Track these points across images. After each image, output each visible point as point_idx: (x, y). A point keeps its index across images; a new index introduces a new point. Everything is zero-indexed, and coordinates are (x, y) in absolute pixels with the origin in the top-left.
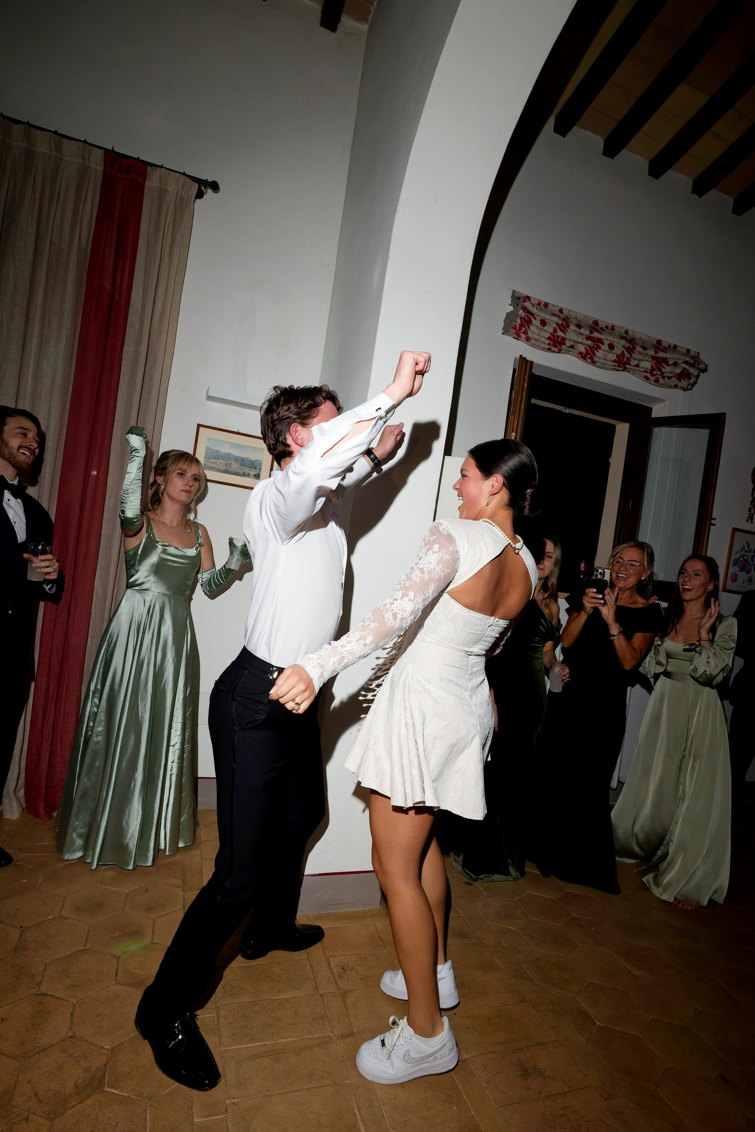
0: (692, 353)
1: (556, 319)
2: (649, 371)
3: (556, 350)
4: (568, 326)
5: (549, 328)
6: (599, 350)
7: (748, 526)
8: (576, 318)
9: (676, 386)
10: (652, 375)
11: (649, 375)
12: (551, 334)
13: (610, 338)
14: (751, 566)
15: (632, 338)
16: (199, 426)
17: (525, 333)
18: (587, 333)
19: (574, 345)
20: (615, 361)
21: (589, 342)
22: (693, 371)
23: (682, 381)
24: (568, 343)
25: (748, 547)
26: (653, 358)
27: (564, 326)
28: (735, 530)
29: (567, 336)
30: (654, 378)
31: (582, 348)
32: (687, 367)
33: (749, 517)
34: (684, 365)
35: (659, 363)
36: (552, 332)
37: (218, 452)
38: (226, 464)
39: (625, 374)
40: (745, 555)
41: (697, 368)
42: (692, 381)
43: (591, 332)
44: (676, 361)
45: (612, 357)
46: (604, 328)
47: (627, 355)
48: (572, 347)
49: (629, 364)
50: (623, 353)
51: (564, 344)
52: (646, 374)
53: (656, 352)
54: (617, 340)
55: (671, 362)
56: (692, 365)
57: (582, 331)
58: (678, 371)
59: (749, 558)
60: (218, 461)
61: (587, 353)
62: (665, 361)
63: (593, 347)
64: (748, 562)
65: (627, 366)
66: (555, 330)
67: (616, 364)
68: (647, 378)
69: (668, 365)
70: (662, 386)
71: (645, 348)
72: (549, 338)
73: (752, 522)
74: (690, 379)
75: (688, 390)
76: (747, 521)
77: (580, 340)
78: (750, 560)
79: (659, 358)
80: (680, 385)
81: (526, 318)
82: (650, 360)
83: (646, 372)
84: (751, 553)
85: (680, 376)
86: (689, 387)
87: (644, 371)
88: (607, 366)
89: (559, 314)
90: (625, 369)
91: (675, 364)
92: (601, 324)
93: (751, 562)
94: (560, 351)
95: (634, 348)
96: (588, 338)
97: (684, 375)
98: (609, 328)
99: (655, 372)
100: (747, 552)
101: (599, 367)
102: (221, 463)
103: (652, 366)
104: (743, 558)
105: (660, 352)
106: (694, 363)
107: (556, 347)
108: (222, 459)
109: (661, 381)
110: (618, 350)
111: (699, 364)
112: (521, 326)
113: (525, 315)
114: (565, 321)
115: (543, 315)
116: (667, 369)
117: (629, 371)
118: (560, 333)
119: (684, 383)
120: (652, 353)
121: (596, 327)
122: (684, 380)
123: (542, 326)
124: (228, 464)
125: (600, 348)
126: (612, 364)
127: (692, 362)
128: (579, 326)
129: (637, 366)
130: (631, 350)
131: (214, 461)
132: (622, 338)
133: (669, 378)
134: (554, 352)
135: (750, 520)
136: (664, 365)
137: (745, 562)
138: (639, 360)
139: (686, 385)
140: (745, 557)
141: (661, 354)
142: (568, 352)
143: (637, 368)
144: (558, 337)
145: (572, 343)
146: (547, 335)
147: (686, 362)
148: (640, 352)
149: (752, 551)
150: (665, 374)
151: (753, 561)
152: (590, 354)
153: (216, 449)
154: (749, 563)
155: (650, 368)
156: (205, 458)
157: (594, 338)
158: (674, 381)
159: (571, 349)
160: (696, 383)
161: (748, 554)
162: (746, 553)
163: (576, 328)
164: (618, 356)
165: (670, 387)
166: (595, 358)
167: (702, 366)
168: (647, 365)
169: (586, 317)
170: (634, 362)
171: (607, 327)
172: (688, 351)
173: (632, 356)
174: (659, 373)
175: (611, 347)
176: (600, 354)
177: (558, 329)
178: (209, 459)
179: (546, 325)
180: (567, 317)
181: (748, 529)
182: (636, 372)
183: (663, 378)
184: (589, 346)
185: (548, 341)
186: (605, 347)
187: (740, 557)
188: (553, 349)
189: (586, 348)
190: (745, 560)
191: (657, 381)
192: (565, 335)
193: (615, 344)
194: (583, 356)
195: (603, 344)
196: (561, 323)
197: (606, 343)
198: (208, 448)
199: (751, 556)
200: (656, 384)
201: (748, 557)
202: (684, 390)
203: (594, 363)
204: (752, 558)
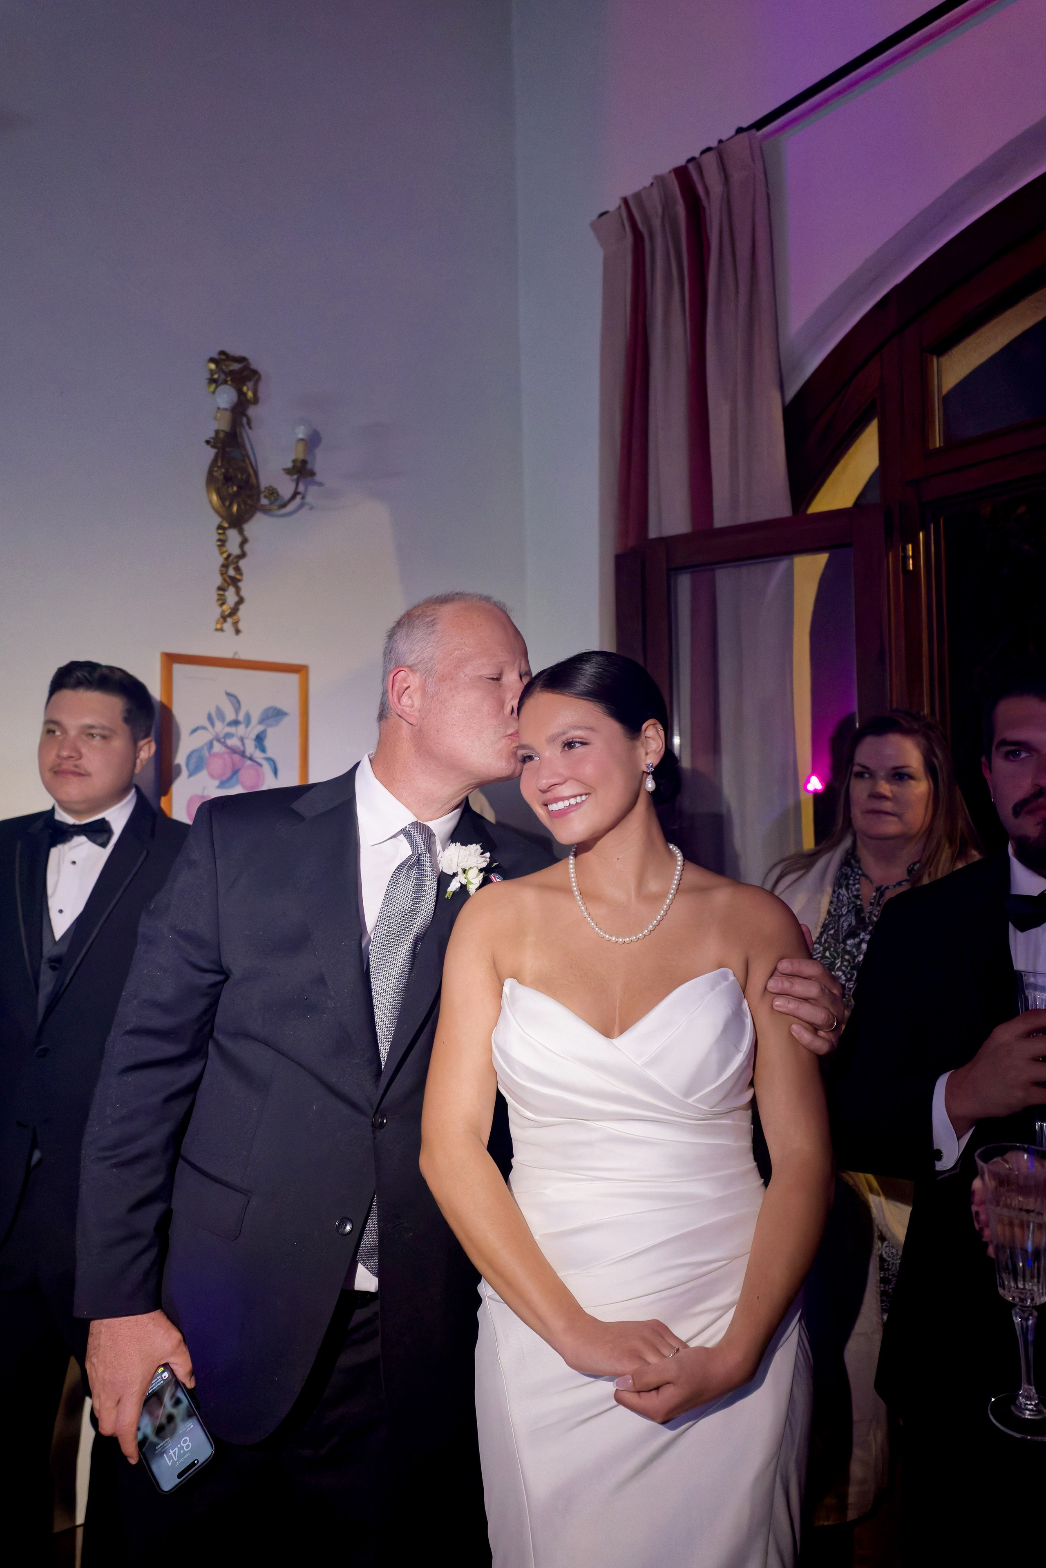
14: (260, 765)
25: (237, 710)
33: (224, 618)
40: (229, 735)
59: (247, 742)
64: (248, 754)
73: (238, 632)
78: (250, 748)
84: (251, 726)
93: (258, 755)
100: (236, 723)
104: (224, 744)
135: (228, 626)
137: (236, 757)
140: (233, 742)
149: (255, 719)
151: (263, 750)
154: (251, 759)
161: (241, 730)
162: (232, 730)
181: (228, 655)
187: (210, 745)
190: (233, 750)
199: (253, 735)
201: (242, 739)
204: (260, 739)
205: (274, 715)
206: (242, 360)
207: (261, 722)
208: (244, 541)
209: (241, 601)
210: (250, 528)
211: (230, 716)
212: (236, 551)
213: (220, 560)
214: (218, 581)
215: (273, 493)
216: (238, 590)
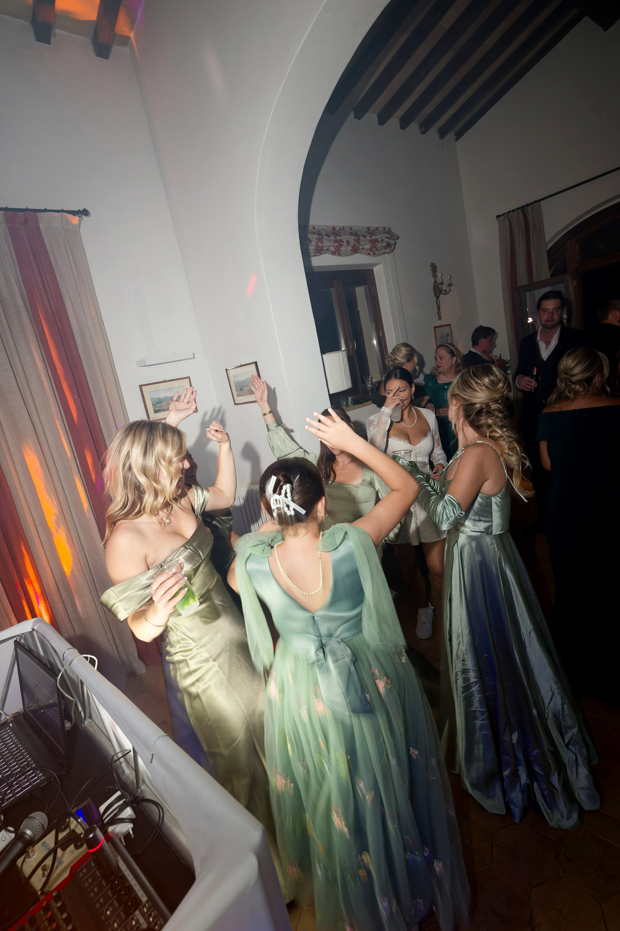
0: (386, 229)
1: (315, 236)
2: (369, 249)
3: (319, 254)
4: (323, 238)
6: (342, 247)
7: (439, 323)
8: (323, 230)
9: (384, 253)
10: (371, 251)
11: (369, 252)
13: (346, 237)
15: (355, 232)
16: (141, 386)
18: (334, 238)
20: (351, 250)
21: (336, 244)
22: (392, 242)
23: (387, 249)
24: (325, 248)
25: (443, 335)
26: (371, 241)
27: (320, 240)
28: (435, 327)
29: (324, 245)
30: (373, 252)
31: (332, 249)
32: (388, 240)
33: (439, 317)
34: (386, 240)
35: (374, 242)
36: (316, 245)
37: (159, 398)
38: (166, 404)
39: (357, 254)
40: (443, 340)
41: (393, 239)
42: (393, 247)
43: (336, 237)
44: (382, 238)
45: (349, 248)
46: (340, 231)
47: (357, 244)
48: (328, 250)
49: (359, 249)
50: (355, 245)
51: (323, 250)
52: (368, 251)
53: (371, 237)
54: (350, 237)
55: (380, 240)
56: (389, 238)
57: (331, 238)
58: (385, 244)
60: (161, 405)
61: (336, 250)
62: (376, 241)
63: (339, 246)
65: (358, 251)
66: (317, 244)
67: (352, 251)
68: (369, 254)
69: (379, 243)
70: (377, 255)
71: (364, 237)
73: (441, 320)
74: (391, 247)
75: (390, 253)
76: (439, 320)
77: (331, 244)
79: (373, 240)
80: (386, 251)
82: (369, 243)
83: (368, 250)
85: (385, 248)
86: (391, 251)
87: (367, 251)
88: (347, 255)
89: (313, 230)
90: (357, 252)
91: (382, 240)
92: (337, 229)
94: (321, 254)
95: (360, 239)
96: (335, 241)
97: (389, 245)
98: (341, 229)
99: (373, 249)
100: (444, 338)
101: (343, 256)
102: (163, 405)
103: (371, 246)
105: (373, 236)
106: (391, 237)
107: (319, 253)
108: (163, 402)
109: (377, 253)
110: (352, 244)
111: (394, 236)
114: (320, 236)
116: (379, 245)
117: (358, 253)
118: (320, 244)
119: (388, 250)
120: (368, 238)
121: (335, 232)
122: (388, 248)
124: (167, 404)
125: (342, 245)
126: (350, 252)
127: (390, 236)
128: (328, 236)
129: (363, 248)
130: (358, 241)
131: (159, 405)
132: (352, 234)
133: (380, 250)
134: (318, 255)
136: (376, 243)
138: (363, 245)
139: (390, 251)
141: (374, 237)
142: (325, 253)
143: (363, 250)
144: (319, 246)
145: (327, 248)
146: (313, 248)
147: (386, 238)
148: (362, 240)
150: (378, 249)
152: (338, 251)
153: (157, 397)
155: (370, 248)
156: (153, 406)
157: (337, 240)
158: (384, 251)
159: (327, 251)
160: (395, 247)
161: (444, 339)
162: (443, 339)
163: (327, 238)
164: (352, 247)
165: (382, 254)
166: (340, 252)
167: (395, 237)
168: (367, 246)
169: (327, 227)
170: (361, 247)
171: (340, 229)
172: (384, 228)
173: (359, 244)
174: (375, 249)
175: (348, 242)
176: (343, 249)
177: (318, 242)
178: (155, 405)
180: (319, 231)
182: (362, 252)
183: (377, 251)
184: (336, 246)
186: (345, 244)
188: (317, 254)
189: (334, 248)
191: (374, 254)
193: (349, 240)
194: (333, 253)
195: (343, 242)
196: (319, 237)
197: (345, 241)
198: (152, 399)
200: (374, 255)
202: (388, 253)
203: (340, 255)
204: (447, 340)
205: (448, 335)
206: (434, 264)
207: (447, 336)
208: (439, 301)
209: (440, 314)
210: (440, 298)
211: (443, 337)
212: (439, 304)
213: (437, 306)
214: (437, 310)
215: (445, 291)
216: (440, 311)
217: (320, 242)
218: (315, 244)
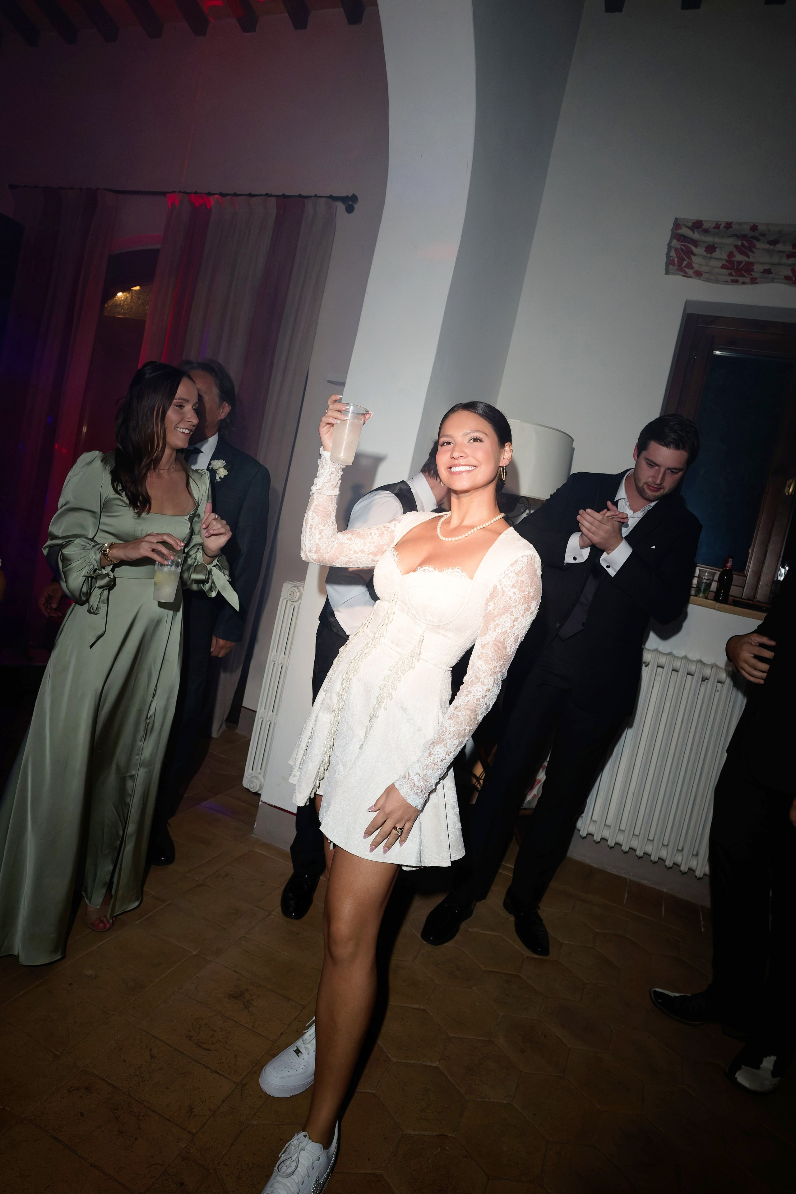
1: (734, 242)
3: (745, 280)
4: (754, 246)
5: (721, 254)
12: (727, 261)
17: (690, 266)
19: (770, 269)
24: (758, 268)
27: (746, 247)
29: (752, 260)
36: (727, 258)
48: (768, 272)
51: (753, 270)
57: (780, 247)
66: (731, 255)
72: (723, 267)
77: (775, 260)
81: (683, 247)
94: (754, 281)
107: (742, 276)
112: (681, 260)
113: (681, 245)
114: (746, 240)
115: (709, 239)
118: (739, 257)
123: (708, 253)
134: (744, 283)
144: (740, 262)
145: (766, 267)
146: (721, 263)
159: (769, 275)
163: (768, 246)
177: (736, 253)
179: (715, 251)
185: (725, 271)
188: (740, 279)
189: (792, 270)
192: (749, 258)
194: (794, 281)
196: (743, 244)
217: (742, 253)
218: (725, 256)
